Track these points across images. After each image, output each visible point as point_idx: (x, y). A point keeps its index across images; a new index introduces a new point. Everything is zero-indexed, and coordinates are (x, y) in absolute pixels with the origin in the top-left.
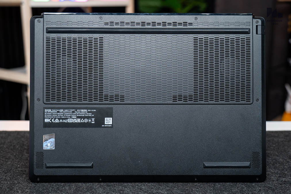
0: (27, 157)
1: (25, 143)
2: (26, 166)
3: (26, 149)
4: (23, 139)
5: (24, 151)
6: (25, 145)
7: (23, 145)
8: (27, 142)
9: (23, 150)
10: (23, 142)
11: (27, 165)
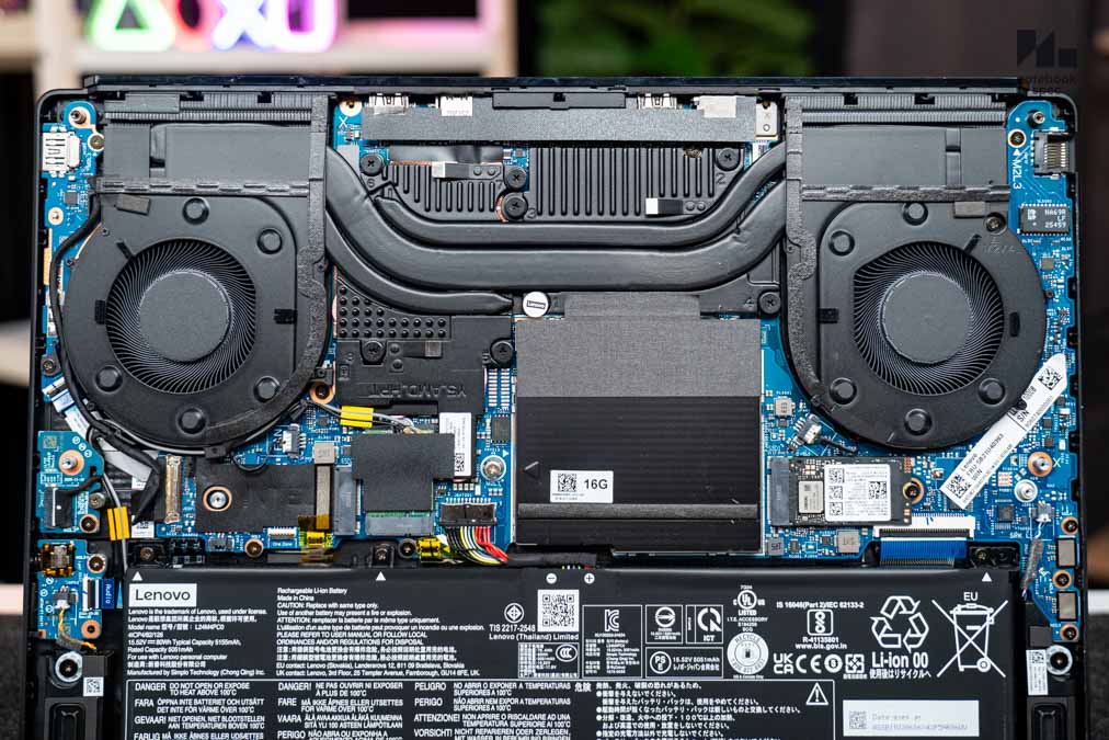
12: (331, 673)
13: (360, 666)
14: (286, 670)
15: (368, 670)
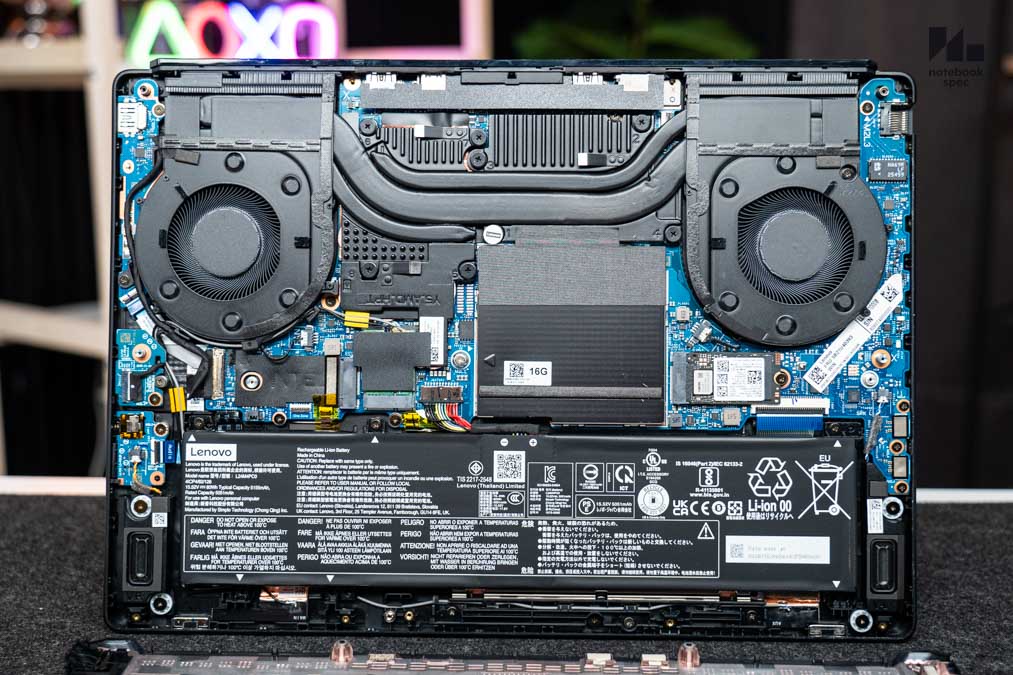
0: (74, 579)
1: (74, 534)
2: (67, 610)
3: (74, 553)
4: (68, 521)
5: (66, 560)
6: (74, 540)
7: (67, 538)
8: (80, 530)
9: (63, 558)
10: (68, 529)
11: (69, 606)
12: (338, 512)
13: (360, 507)
14: (304, 509)
15: (365, 509)
